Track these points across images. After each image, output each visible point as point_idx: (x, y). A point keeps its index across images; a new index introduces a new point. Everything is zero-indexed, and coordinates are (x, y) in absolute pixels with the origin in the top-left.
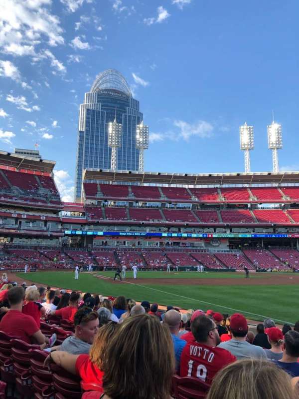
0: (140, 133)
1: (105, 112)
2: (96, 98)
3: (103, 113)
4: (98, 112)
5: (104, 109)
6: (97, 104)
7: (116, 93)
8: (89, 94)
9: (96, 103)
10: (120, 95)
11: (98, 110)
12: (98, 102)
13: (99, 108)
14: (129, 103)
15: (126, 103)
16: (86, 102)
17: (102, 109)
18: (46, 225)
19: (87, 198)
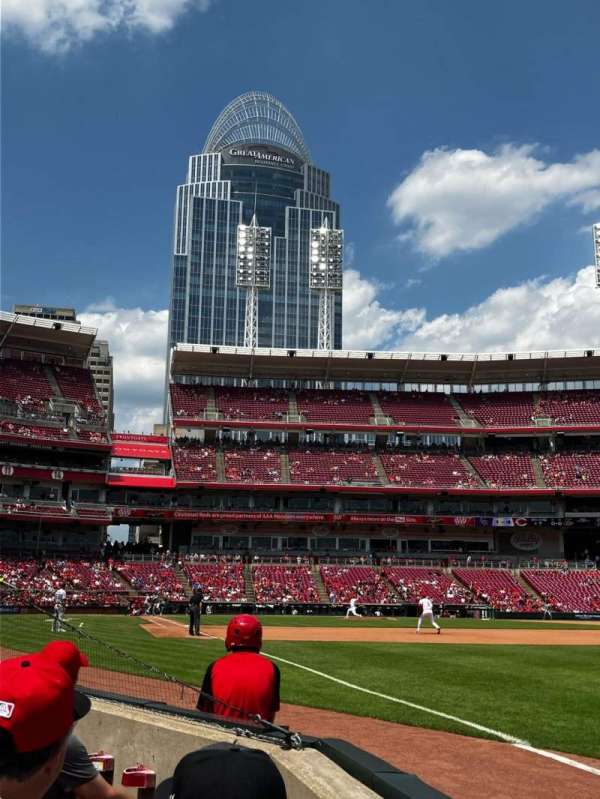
0: (321, 249)
1: (241, 203)
2: (216, 168)
3: (234, 206)
4: (223, 204)
5: (239, 197)
6: (220, 184)
7: (269, 153)
8: (199, 158)
9: (219, 181)
10: (280, 159)
11: (222, 198)
12: (222, 179)
13: (225, 196)
14: (302, 177)
15: (297, 180)
16: (193, 181)
17: (232, 196)
18: (64, 495)
19: (175, 423)
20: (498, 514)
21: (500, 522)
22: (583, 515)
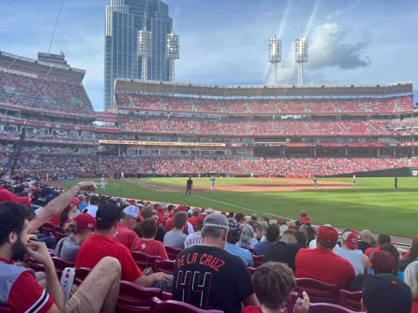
0: (171, 42)
3: (131, 17)
4: (125, 16)
5: (132, 13)
6: (124, 7)
12: (125, 4)
13: (126, 11)
14: (158, 6)
15: (155, 7)
16: (113, 4)
17: (129, 12)
18: (80, 135)
19: (119, 109)
20: (234, 143)
21: (234, 145)
22: (260, 143)
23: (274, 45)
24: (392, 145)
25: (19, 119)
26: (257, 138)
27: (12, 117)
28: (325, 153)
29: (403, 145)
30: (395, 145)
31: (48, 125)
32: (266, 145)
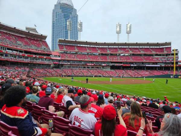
2: (59, 7)
4: (60, 13)
5: (63, 12)
6: (60, 10)
8: (56, 5)
10: (69, 6)
14: (73, 10)
16: (55, 9)
18: (46, 60)
19: (60, 50)
21: (103, 65)
22: (113, 64)
23: (118, 27)
24: (162, 66)
25: (24, 54)
26: (112, 62)
27: (21, 53)
28: (137, 68)
29: (167, 66)
30: (164, 66)
31: (34, 56)
32: (115, 65)
